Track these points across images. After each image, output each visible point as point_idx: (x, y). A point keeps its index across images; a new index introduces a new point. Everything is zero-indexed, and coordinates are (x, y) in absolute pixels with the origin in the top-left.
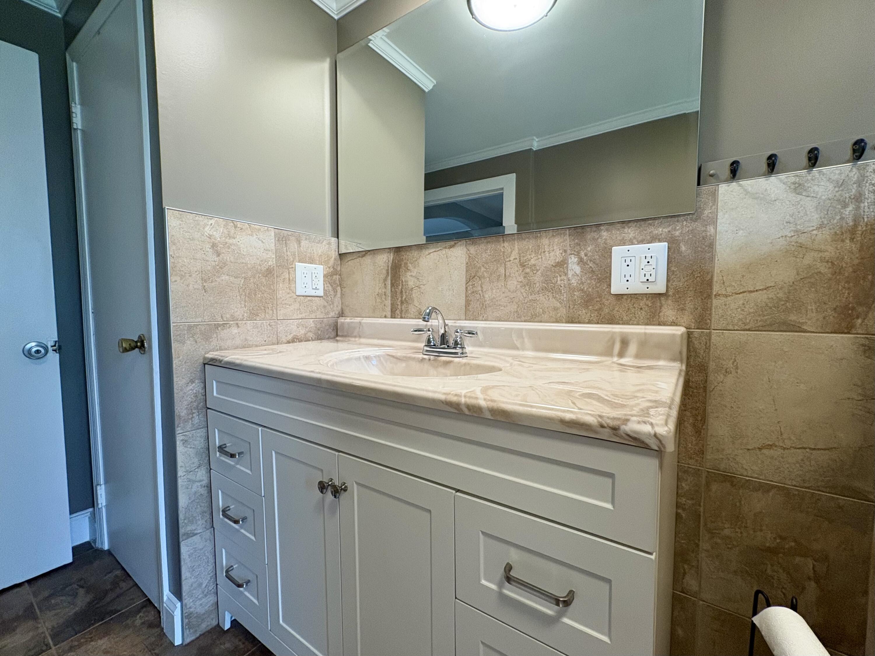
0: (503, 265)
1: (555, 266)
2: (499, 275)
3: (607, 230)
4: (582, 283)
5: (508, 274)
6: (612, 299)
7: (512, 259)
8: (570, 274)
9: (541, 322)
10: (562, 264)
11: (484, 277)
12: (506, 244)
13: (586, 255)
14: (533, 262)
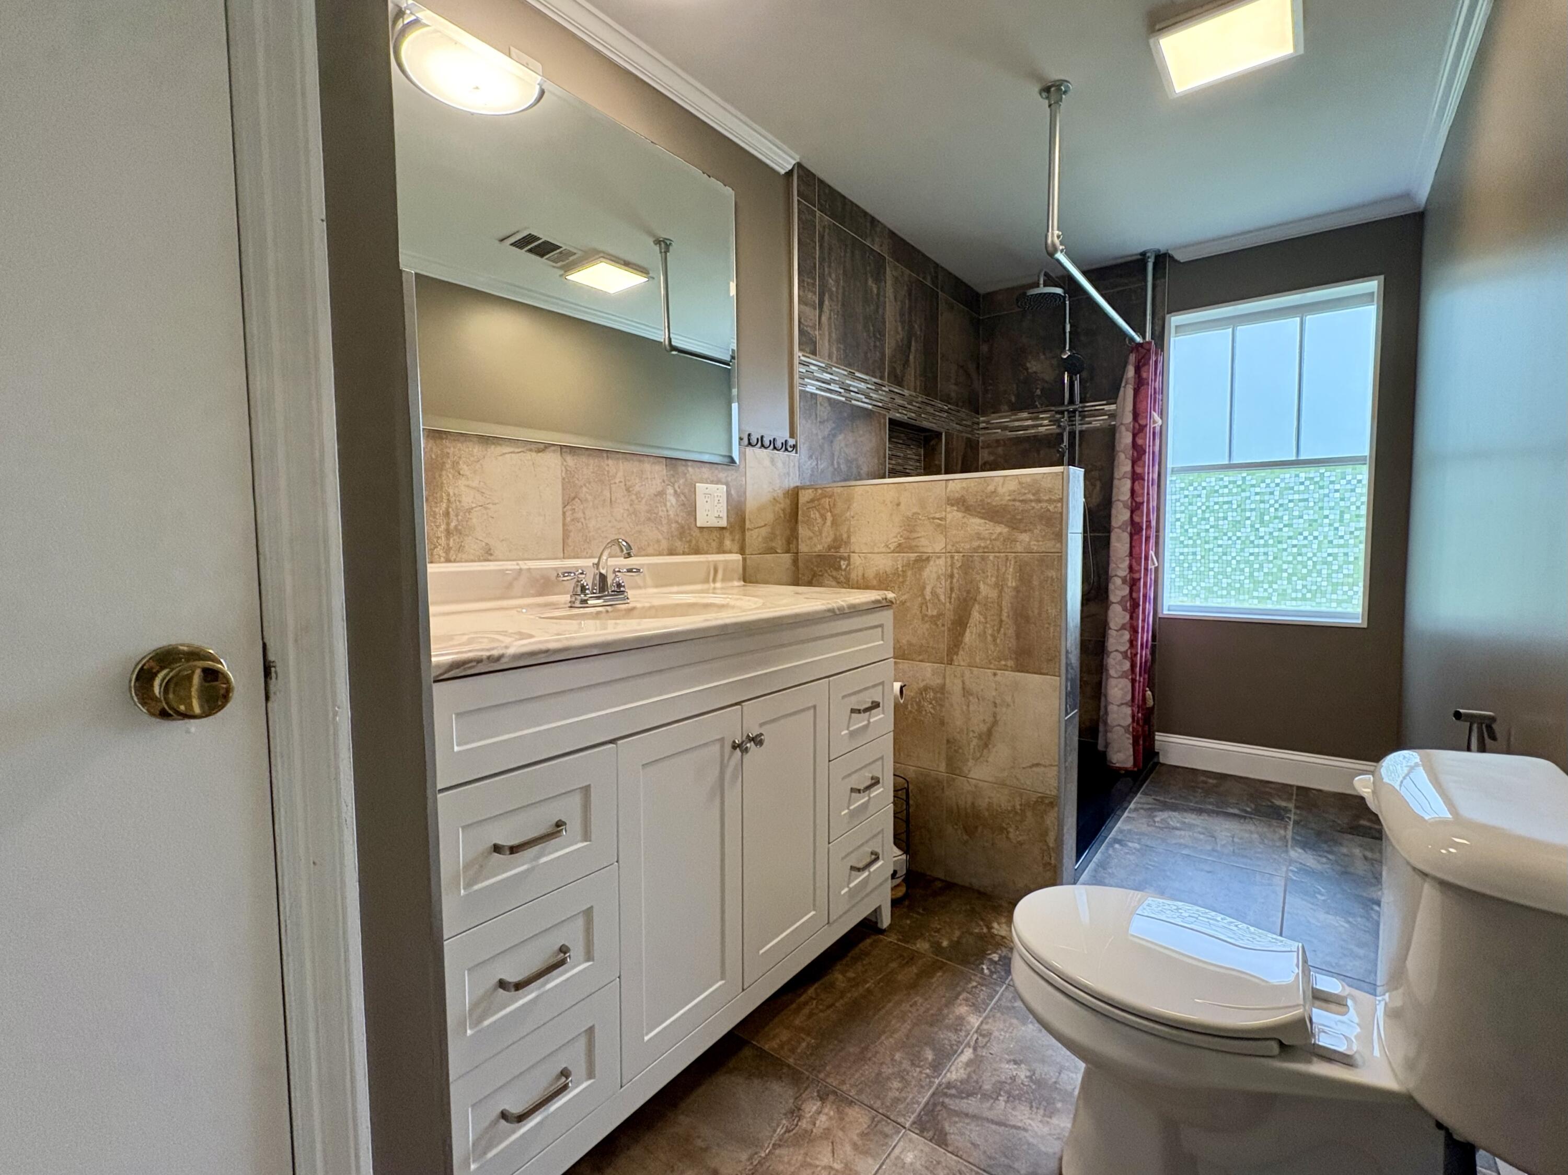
0: (608, 487)
1: (656, 495)
2: (604, 500)
3: (692, 466)
4: (677, 515)
5: (613, 499)
6: (697, 531)
7: (617, 481)
8: (668, 504)
9: (647, 556)
10: (661, 494)
11: (586, 500)
12: (610, 462)
13: (679, 488)
14: (637, 488)
